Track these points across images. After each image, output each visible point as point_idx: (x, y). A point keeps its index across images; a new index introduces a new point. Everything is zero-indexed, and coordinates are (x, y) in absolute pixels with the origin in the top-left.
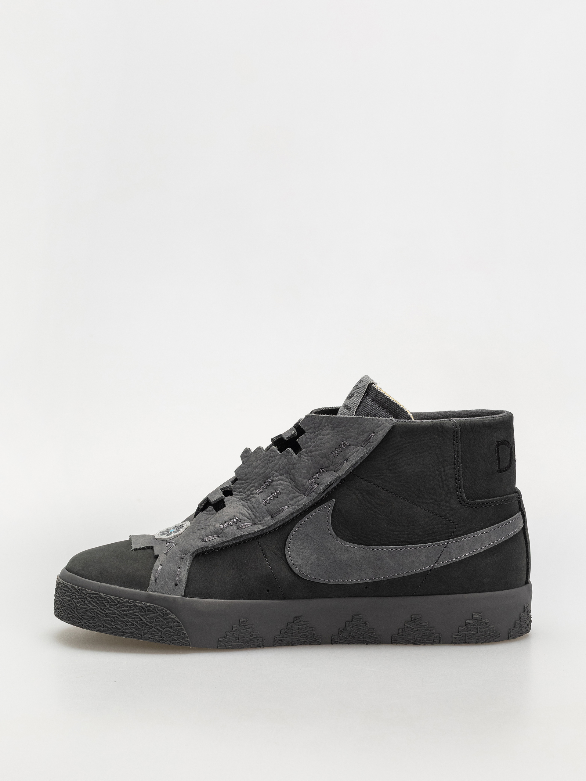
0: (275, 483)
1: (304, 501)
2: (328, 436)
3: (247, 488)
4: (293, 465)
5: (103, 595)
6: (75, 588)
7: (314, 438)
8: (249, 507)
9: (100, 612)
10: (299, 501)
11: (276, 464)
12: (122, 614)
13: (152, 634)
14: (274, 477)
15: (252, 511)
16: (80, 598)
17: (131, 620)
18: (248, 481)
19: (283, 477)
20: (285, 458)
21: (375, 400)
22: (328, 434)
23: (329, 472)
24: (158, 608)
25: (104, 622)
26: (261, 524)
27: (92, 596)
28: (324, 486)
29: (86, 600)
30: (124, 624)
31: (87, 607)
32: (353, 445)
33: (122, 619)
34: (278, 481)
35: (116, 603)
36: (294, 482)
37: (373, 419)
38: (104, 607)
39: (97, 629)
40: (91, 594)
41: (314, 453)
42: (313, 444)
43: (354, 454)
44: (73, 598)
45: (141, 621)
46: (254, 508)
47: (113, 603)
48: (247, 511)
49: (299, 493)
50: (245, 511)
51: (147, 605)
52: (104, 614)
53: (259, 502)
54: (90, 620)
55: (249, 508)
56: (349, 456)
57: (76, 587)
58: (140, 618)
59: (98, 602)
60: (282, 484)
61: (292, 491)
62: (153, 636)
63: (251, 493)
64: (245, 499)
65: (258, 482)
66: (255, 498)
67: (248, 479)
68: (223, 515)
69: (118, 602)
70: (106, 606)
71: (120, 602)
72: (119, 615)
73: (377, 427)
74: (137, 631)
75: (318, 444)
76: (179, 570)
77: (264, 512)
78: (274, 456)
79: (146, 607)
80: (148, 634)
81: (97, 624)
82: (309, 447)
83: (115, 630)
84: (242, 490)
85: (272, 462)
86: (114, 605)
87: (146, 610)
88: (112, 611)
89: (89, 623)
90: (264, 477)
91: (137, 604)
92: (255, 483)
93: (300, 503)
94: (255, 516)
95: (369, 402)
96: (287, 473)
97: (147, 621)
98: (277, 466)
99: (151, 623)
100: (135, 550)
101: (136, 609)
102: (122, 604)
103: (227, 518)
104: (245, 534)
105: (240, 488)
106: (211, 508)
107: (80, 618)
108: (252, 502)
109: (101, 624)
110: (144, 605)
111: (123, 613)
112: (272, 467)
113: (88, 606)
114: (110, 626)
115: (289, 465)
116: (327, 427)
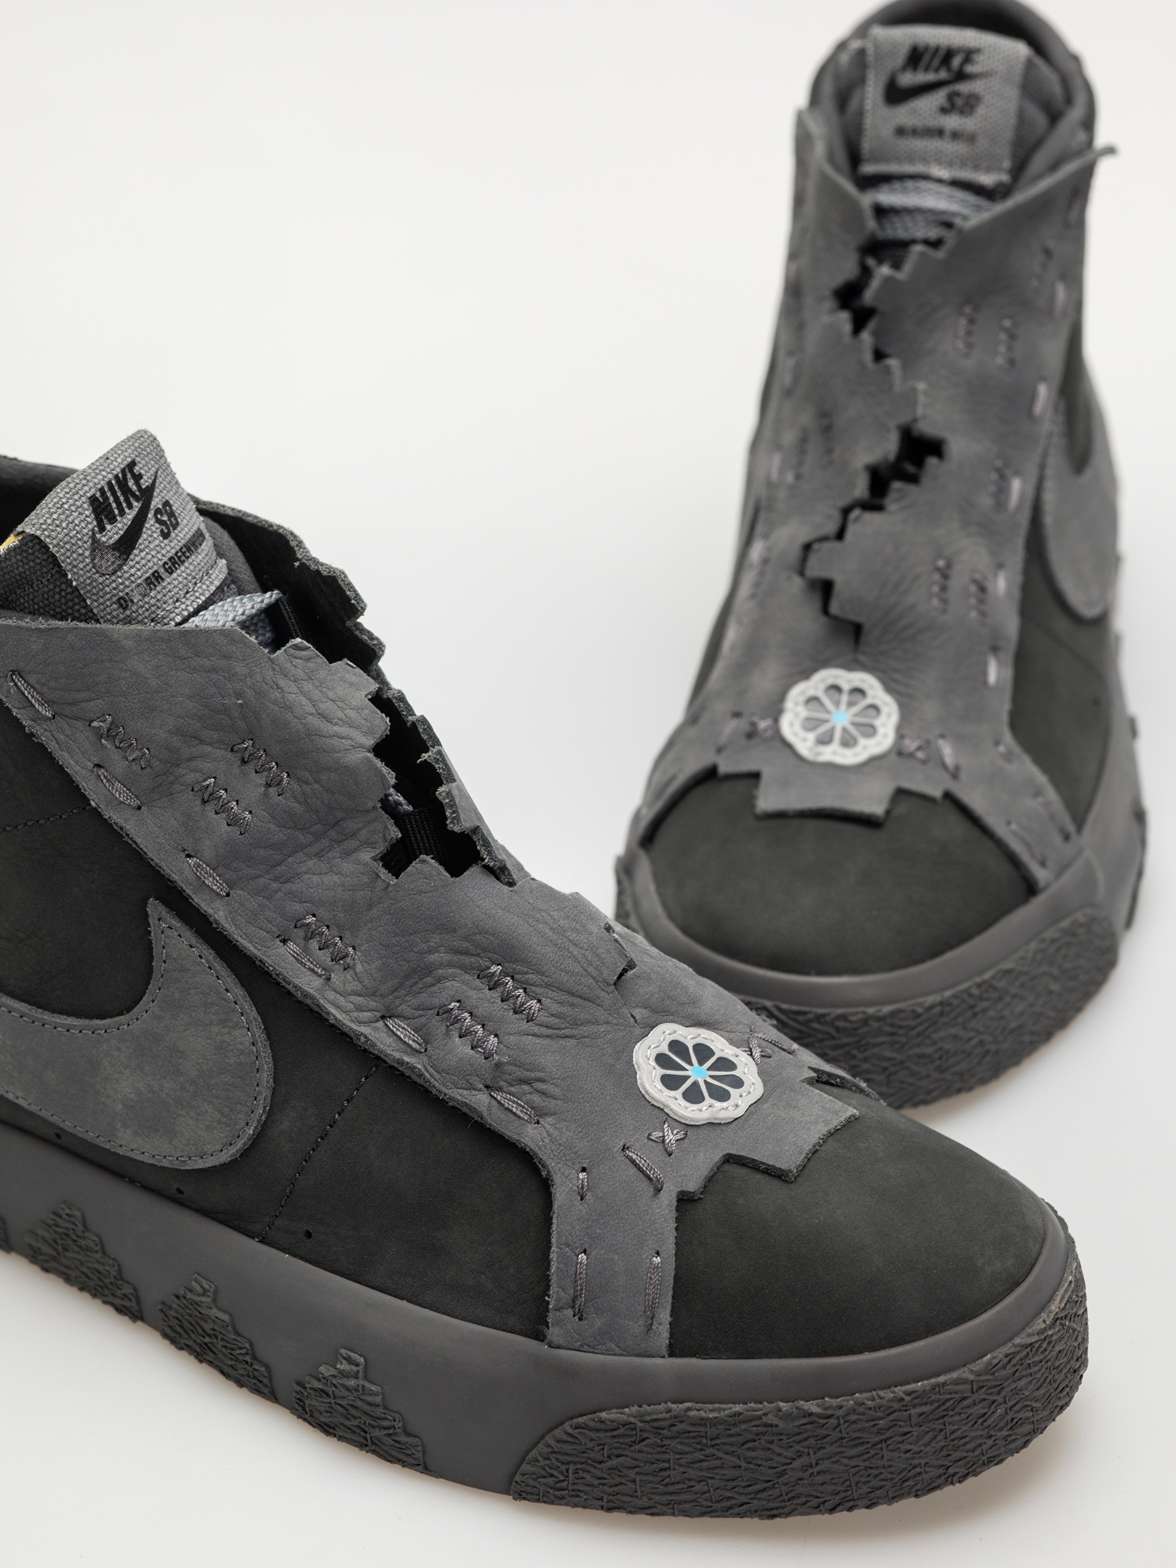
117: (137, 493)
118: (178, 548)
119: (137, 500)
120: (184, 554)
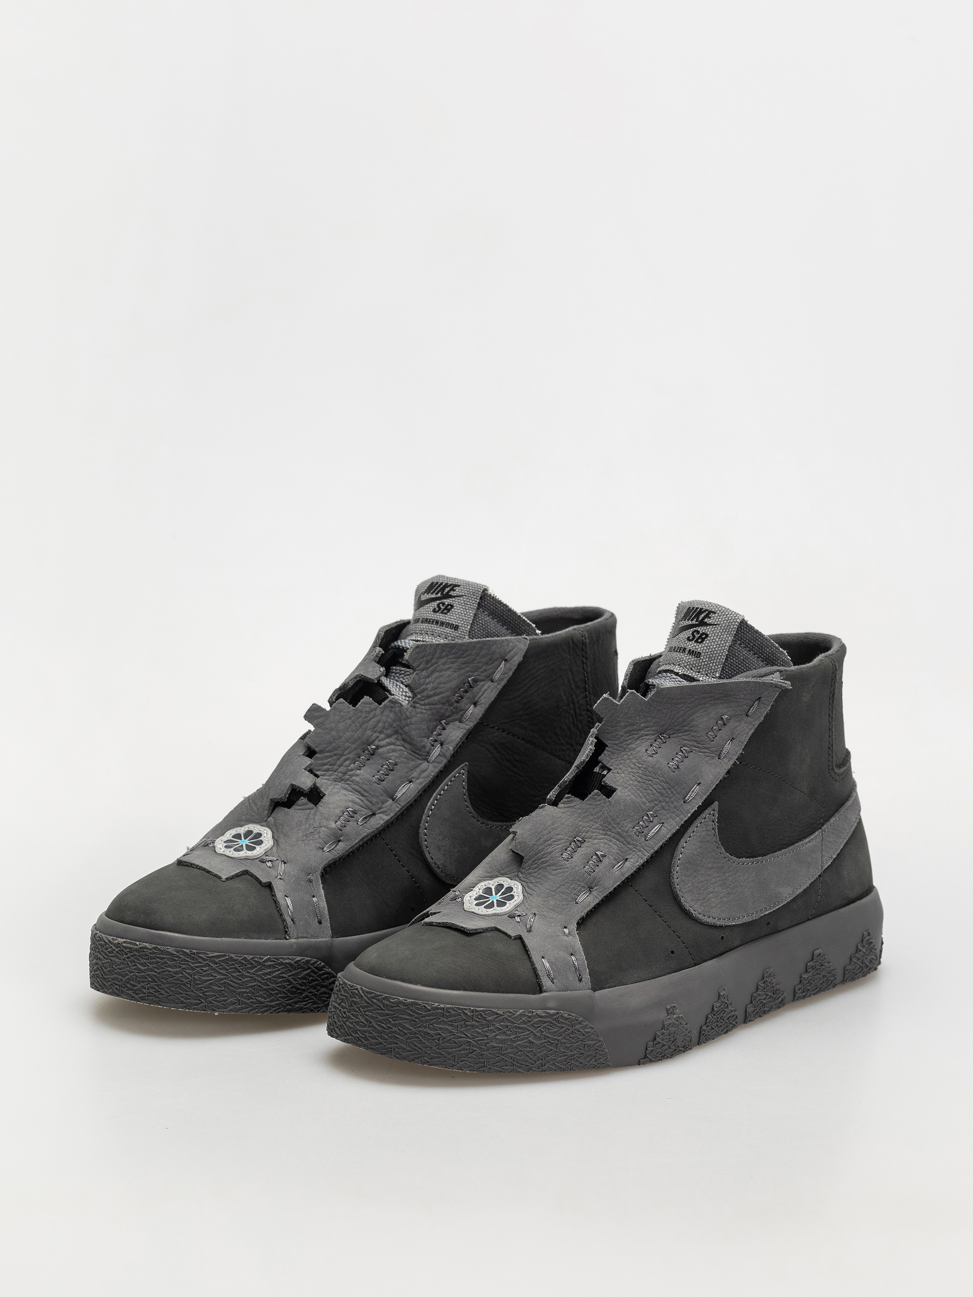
0: (384, 749)
1: (430, 770)
2: (448, 673)
3: (338, 762)
4: (406, 719)
5: (233, 956)
6: (185, 952)
7: (428, 677)
8: (356, 791)
9: (233, 982)
10: (424, 771)
11: (379, 722)
12: (264, 980)
13: (304, 1002)
14: (380, 741)
15: (362, 795)
16: (198, 967)
17: (277, 986)
18: (336, 752)
19: (392, 740)
20: (391, 711)
21: (493, 613)
22: (449, 669)
23: (453, 723)
24: (311, 961)
25: (240, 997)
26: (382, 812)
27: (217, 960)
28: (454, 744)
29: (208, 968)
30: (268, 993)
31: (212, 978)
32: (482, 681)
33: (265, 987)
34: (387, 746)
35: (253, 964)
36: (410, 744)
37: (502, 640)
38: (237, 974)
39: (229, 1009)
40: (214, 957)
41: (431, 699)
42: (430, 686)
43: (486, 694)
44: (183, 968)
45: (290, 985)
46: (365, 791)
47: (249, 966)
48: (356, 796)
49: (419, 759)
50: (354, 797)
51: (297, 959)
52: (239, 984)
53: (369, 781)
54: (217, 998)
55: (356, 793)
56: (480, 697)
57: (188, 951)
58: (289, 981)
59: (228, 968)
60: (394, 751)
61: (410, 758)
62: (306, 1005)
63: (347, 770)
64: (341, 780)
65: (355, 752)
66: (357, 775)
67: (336, 749)
68: (330, 808)
69: (256, 962)
70: (240, 972)
71: (259, 962)
72: (261, 982)
73: (510, 651)
74: (286, 1001)
75: (435, 685)
76: (315, 899)
77: (382, 795)
78: (373, 711)
79: (296, 963)
80: (299, 1002)
81: (229, 1001)
82: (424, 690)
83: (257, 1005)
84: (330, 767)
85: (372, 719)
86: (252, 968)
87: (295, 967)
88: (250, 977)
89: (216, 1001)
90: (364, 744)
91: (281, 960)
92: (349, 754)
93: (426, 773)
94: (371, 802)
95: (485, 618)
96: (396, 732)
97: (298, 984)
98: (380, 725)
99: (302, 986)
100: (227, 879)
101: (282, 968)
102: (261, 964)
103: (338, 811)
104: (371, 832)
105: (326, 765)
106: (303, 800)
107: (200, 997)
108: (357, 782)
109: (235, 1000)
110: (292, 960)
111: (266, 977)
112: (372, 727)
113: (212, 976)
114: (248, 1000)
115: (398, 721)
116: (445, 659)
117: (445, 593)
118: (433, 618)
119: (441, 594)
120: (433, 622)
